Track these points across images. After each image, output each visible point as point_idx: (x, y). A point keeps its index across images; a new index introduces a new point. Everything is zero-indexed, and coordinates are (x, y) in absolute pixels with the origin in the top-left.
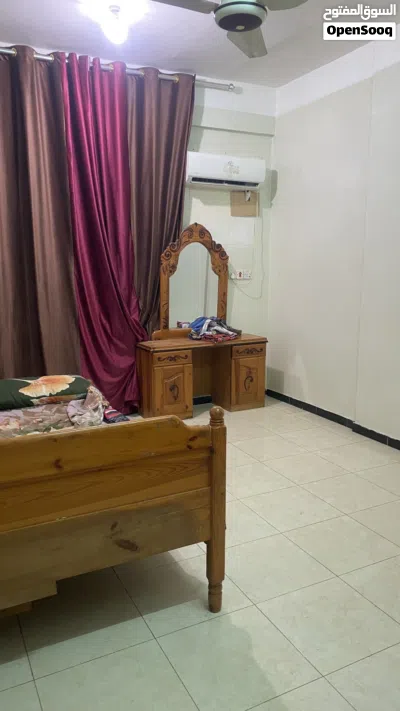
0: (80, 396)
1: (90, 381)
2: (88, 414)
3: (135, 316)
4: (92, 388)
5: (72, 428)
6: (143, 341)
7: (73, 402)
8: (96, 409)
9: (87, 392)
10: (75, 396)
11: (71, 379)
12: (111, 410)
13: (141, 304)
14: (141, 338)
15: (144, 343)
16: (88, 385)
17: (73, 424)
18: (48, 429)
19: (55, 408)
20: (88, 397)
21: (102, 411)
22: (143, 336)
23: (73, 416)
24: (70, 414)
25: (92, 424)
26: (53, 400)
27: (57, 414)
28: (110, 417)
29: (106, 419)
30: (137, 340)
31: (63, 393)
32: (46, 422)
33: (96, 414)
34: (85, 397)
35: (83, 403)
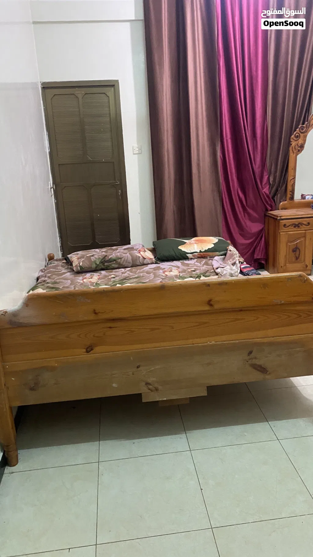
0: (221, 253)
1: (229, 241)
2: (228, 267)
3: (266, 190)
4: (231, 248)
5: (216, 277)
6: (271, 210)
7: (216, 258)
8: (234, 264)
9: (227, 250)
10: (217, 253)
11: (215, 240)
12: (245, 265)
13: (271, 179)
14: (269, 208)
15: (272, 212)
16: (228, 245)
17: (217, 274)
18: (199, 277)
19: (204, 261)
20: (228, 255)
21: (239, 265)
22: (271, 206)
23: (217, 268)
24: (215, 267)
25: (232, 275)
26: (202, 256)
27: (205, 266)
28: (245, 270)
29: (241, 272)
30: (267, 210)
31: (209, 250)
32: (198, 271)
33: (234, 268)
34: (225, 255)
35: (224, 259)
